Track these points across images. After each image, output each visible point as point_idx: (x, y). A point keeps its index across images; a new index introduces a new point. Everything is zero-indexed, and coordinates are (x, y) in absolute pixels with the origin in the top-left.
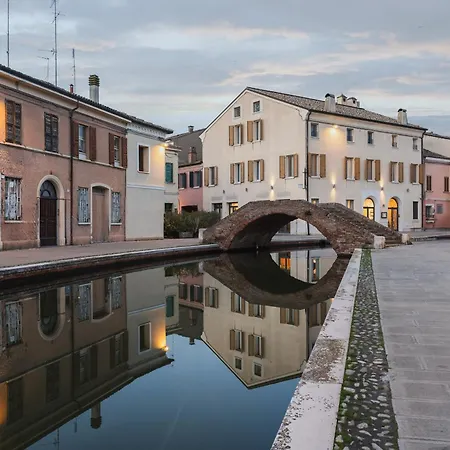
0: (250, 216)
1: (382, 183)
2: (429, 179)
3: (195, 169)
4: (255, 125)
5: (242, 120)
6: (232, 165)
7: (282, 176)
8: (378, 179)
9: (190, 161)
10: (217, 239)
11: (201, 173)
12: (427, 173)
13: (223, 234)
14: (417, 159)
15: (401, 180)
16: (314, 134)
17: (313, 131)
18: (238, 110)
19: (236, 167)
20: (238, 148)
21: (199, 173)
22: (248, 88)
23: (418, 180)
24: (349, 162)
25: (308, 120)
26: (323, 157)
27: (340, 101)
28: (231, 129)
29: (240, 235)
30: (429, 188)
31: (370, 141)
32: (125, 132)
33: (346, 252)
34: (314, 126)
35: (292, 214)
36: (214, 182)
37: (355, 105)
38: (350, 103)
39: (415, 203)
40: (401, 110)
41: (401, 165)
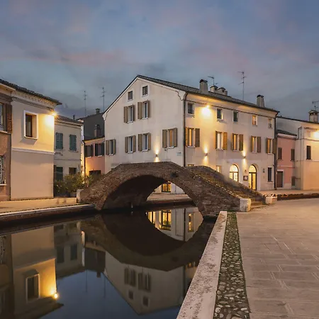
0: (121, 178)
1: (244, 153)
2: (280, 150)
3: (99, 141)
4: (144, 105)
5: (134, 102)
6: (127, 138)
7: (164, 146)
8: (241, 149)
9: (96, 135)
10: (92, 200)
11: (103, 144)
12: (278, 146)
13: (96, 195)
14: (271, 135)
15: (259, 151)
16: (191, 111)
17: (189, 109)
18: (131, 94)
19: (129, 140)
20: (131, 124)
21: (102, 145)
22: (139, 76)
23: (271, 151)
24: (219, 135)
25: (185, 100)
26: (198, 130)
27: (212, 90)
28: (125, 109)
29: (112, 196)
30: (280, 157)
31: (235, 120)
32: (10, 99)
33: (211, 214)
34: (190, 106)
35: (159, 176)
36: (114, 152)
37: (224, 94)
38: (220, 91)
39: (270, 169)
40: (259, 96)
41: (259, 139)
